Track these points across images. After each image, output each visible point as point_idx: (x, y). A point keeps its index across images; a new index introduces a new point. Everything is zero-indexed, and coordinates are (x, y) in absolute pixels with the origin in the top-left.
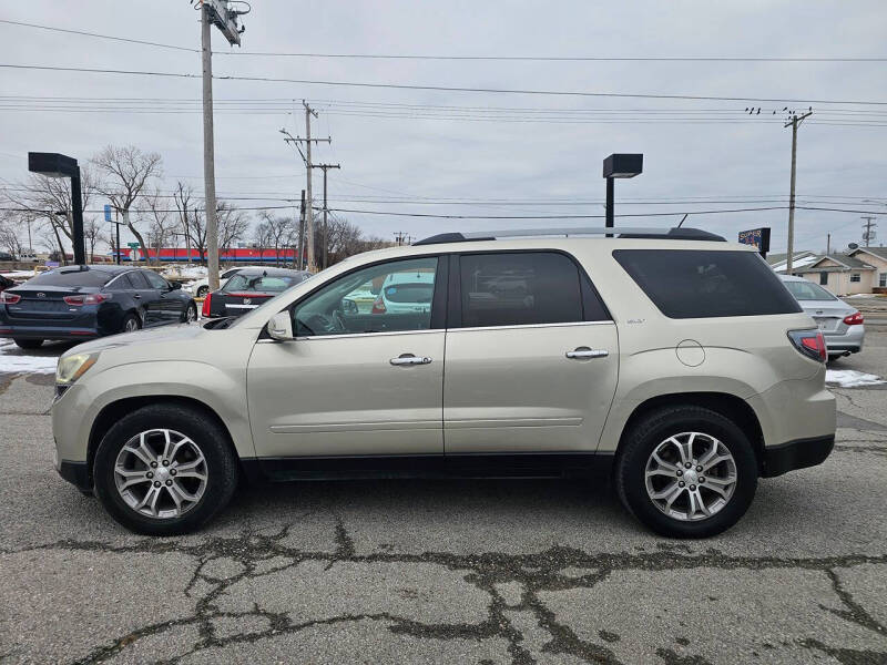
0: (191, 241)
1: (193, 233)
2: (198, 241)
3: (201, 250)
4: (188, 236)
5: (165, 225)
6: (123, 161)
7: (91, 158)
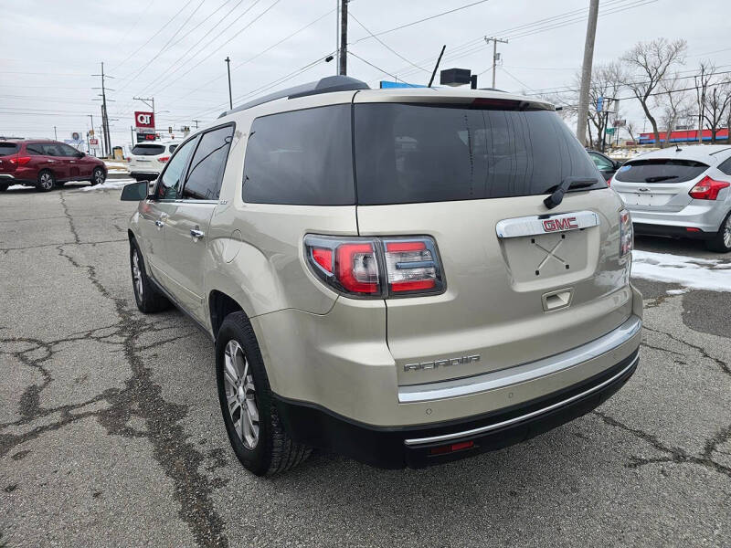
0: (705, 121)
1: (709, 113)
2: (712, 120)
3: (714, 131)
4: (702, 116)
5: (679, 108)
6: (649, 54)
7: (621, 57)
